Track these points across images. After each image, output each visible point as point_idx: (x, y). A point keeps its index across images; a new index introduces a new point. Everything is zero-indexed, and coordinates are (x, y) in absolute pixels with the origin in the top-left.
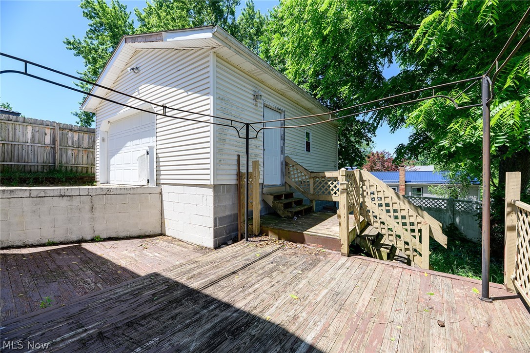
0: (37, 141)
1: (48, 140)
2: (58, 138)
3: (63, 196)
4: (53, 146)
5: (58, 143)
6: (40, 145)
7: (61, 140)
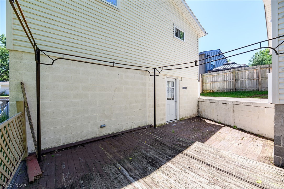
0: (250, 77)
1: (255, 76)
2: (260, 74)
3: (224, 103)
4: (258, 78)
5: (260, 76)
6: (251, 79)
7: (262, 75)
